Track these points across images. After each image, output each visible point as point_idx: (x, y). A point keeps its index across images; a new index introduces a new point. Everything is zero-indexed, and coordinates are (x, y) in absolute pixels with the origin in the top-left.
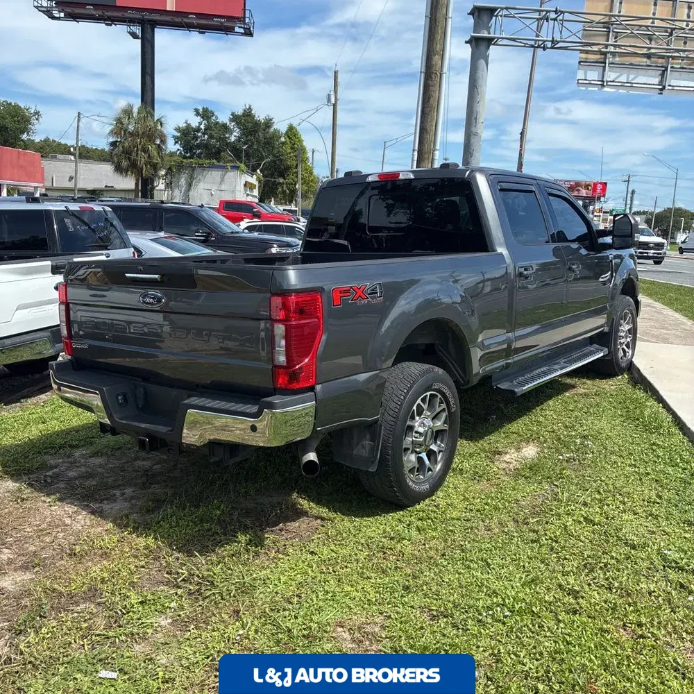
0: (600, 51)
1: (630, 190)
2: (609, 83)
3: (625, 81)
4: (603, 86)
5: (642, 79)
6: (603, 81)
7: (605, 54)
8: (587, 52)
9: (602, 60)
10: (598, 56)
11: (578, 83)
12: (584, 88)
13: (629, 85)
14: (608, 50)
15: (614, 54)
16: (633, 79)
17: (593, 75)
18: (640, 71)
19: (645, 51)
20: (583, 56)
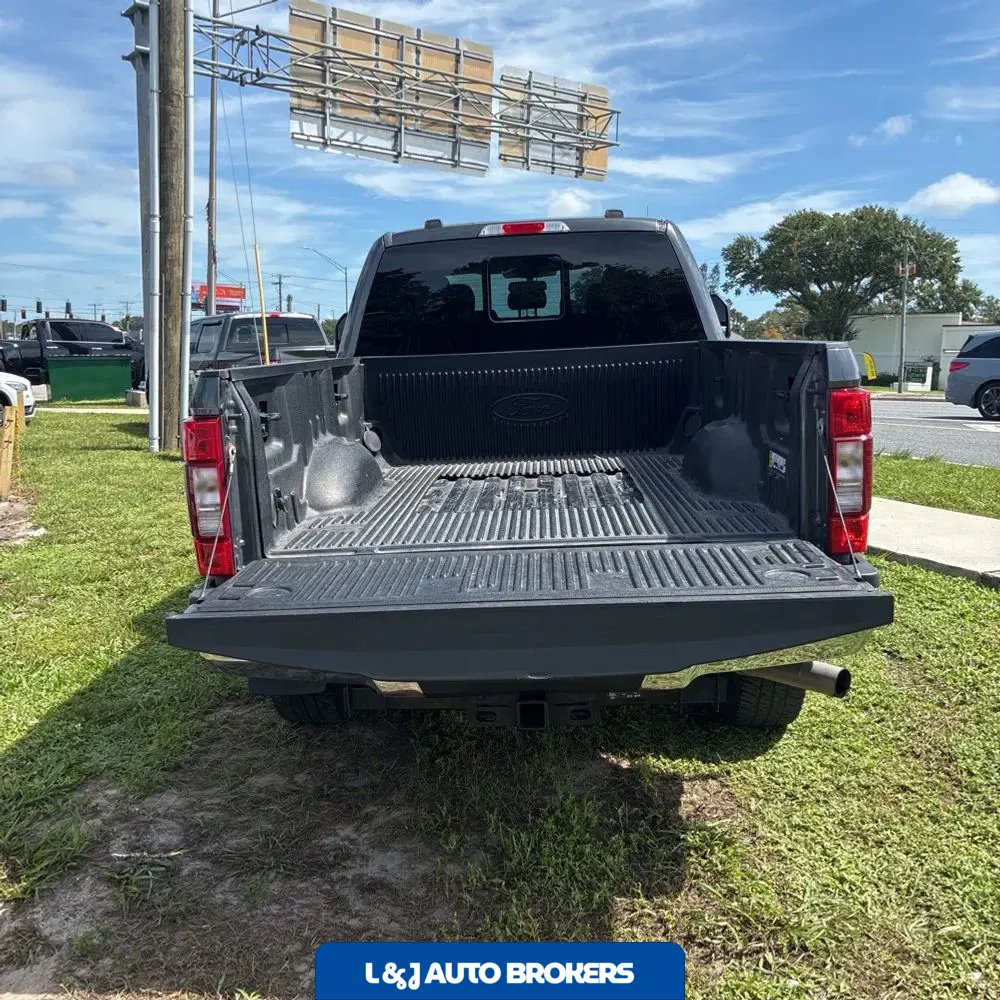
0: (317, 96)
1: (285, 297)
2: (333, 142)
3: (352, 141)
4: (325, 144)
5: (371, 141)
6: (324, 138)
7: (323, 101)
8: (299, 96)
9: (320, 110)
10: (315, 104)
11: (293, 137)
12: (302, 146)
13: (357, 147)
14: (326, 96)
15: (334, 102)
16: (361, 140)
17: (311, 129)
18: (369, 130)
19: (371, 103)
20: (295, 101)
